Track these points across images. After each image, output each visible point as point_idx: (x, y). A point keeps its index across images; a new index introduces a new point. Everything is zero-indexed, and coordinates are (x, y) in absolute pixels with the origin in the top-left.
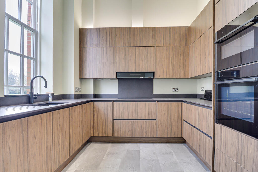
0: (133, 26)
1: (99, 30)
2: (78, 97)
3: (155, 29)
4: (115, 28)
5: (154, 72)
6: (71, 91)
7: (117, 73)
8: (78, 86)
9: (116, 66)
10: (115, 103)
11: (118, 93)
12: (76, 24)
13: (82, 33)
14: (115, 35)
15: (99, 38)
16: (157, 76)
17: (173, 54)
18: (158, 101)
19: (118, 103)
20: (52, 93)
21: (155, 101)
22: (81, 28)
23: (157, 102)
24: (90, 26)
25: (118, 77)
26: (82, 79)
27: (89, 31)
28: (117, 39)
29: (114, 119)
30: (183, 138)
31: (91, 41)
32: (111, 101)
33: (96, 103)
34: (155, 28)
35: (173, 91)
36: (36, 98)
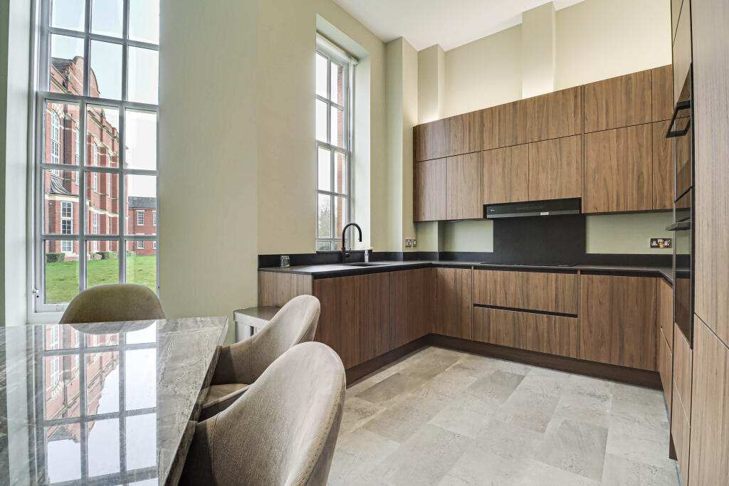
0: (528, 94)
1: (447, 122)
2: (407, 256)
3: (581, 92)
4: (482, 112)
5: (580, 199)
6: (399, 247)
7: (485, 207)
8: (411, 236)
9: (482, 192)
10: (477, 271)
11: (492, 251)
12: (406, 120)
13: (418, 134)
14: (482, 125)
15: (449, 138)
16: (588, 208)
17: (640, 146)
18: (583, 272)
19: (483, 272)
20: (369, 248)
21: (575, 272)
22: (415, 123)
23: (579, 272)
24: (433, 116)
25: (488, 216)
26: (418, 223)
27: (430, 128)
28: (486, 135)
29: (475, 305)
31: (434, 146)
32: (469, 267)
33: (439, 269)
34: (583, 87)
35: (652, 247)
36: (348, 256)
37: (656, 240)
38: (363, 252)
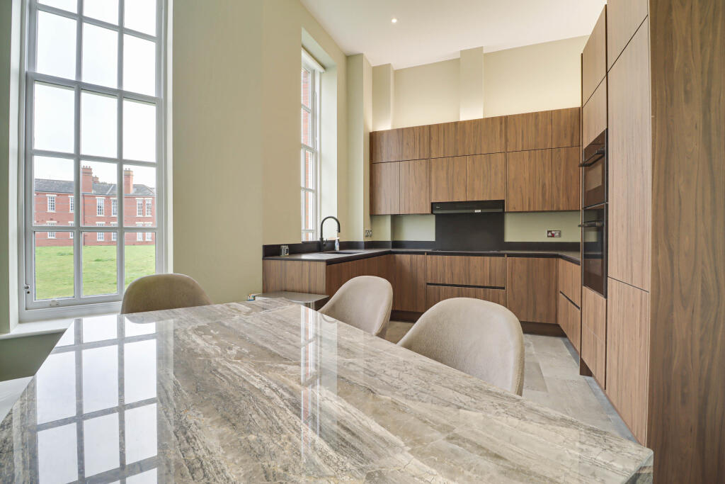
0: (465, 116)
1: (401, 132)
2: (369, 245)
3: (505, 121)
4: (430, 127)
5: (503, 201)
6: (360, 237)
7: (432, 204)
8: (369, 229)
9: (430, 192)
10: (429, 256)
11: (434, 240)
12: (366, 126)
13: (374, 138)
14: (430, 138)
15: (402, 144)
16: (509, 207)
17: (544, 165)
18: (509, 255)
19: (434, 257)
20: (337, 238)
21: (502, 255)
22: (371, 131)
23: (506, 256)
24: (385, 126)
25: (434, 212)
26: (373, 214)
27: (385, 136)
28: (433, 147)
29: (428, 284)
30: (558, 326)
31: (388, 151)
32: (422, 253)
33: (398, 255)
34: (506, 117)
35: (548, 236)
36: (325, 245)
37: (551, 231)
38: (334, 242)
